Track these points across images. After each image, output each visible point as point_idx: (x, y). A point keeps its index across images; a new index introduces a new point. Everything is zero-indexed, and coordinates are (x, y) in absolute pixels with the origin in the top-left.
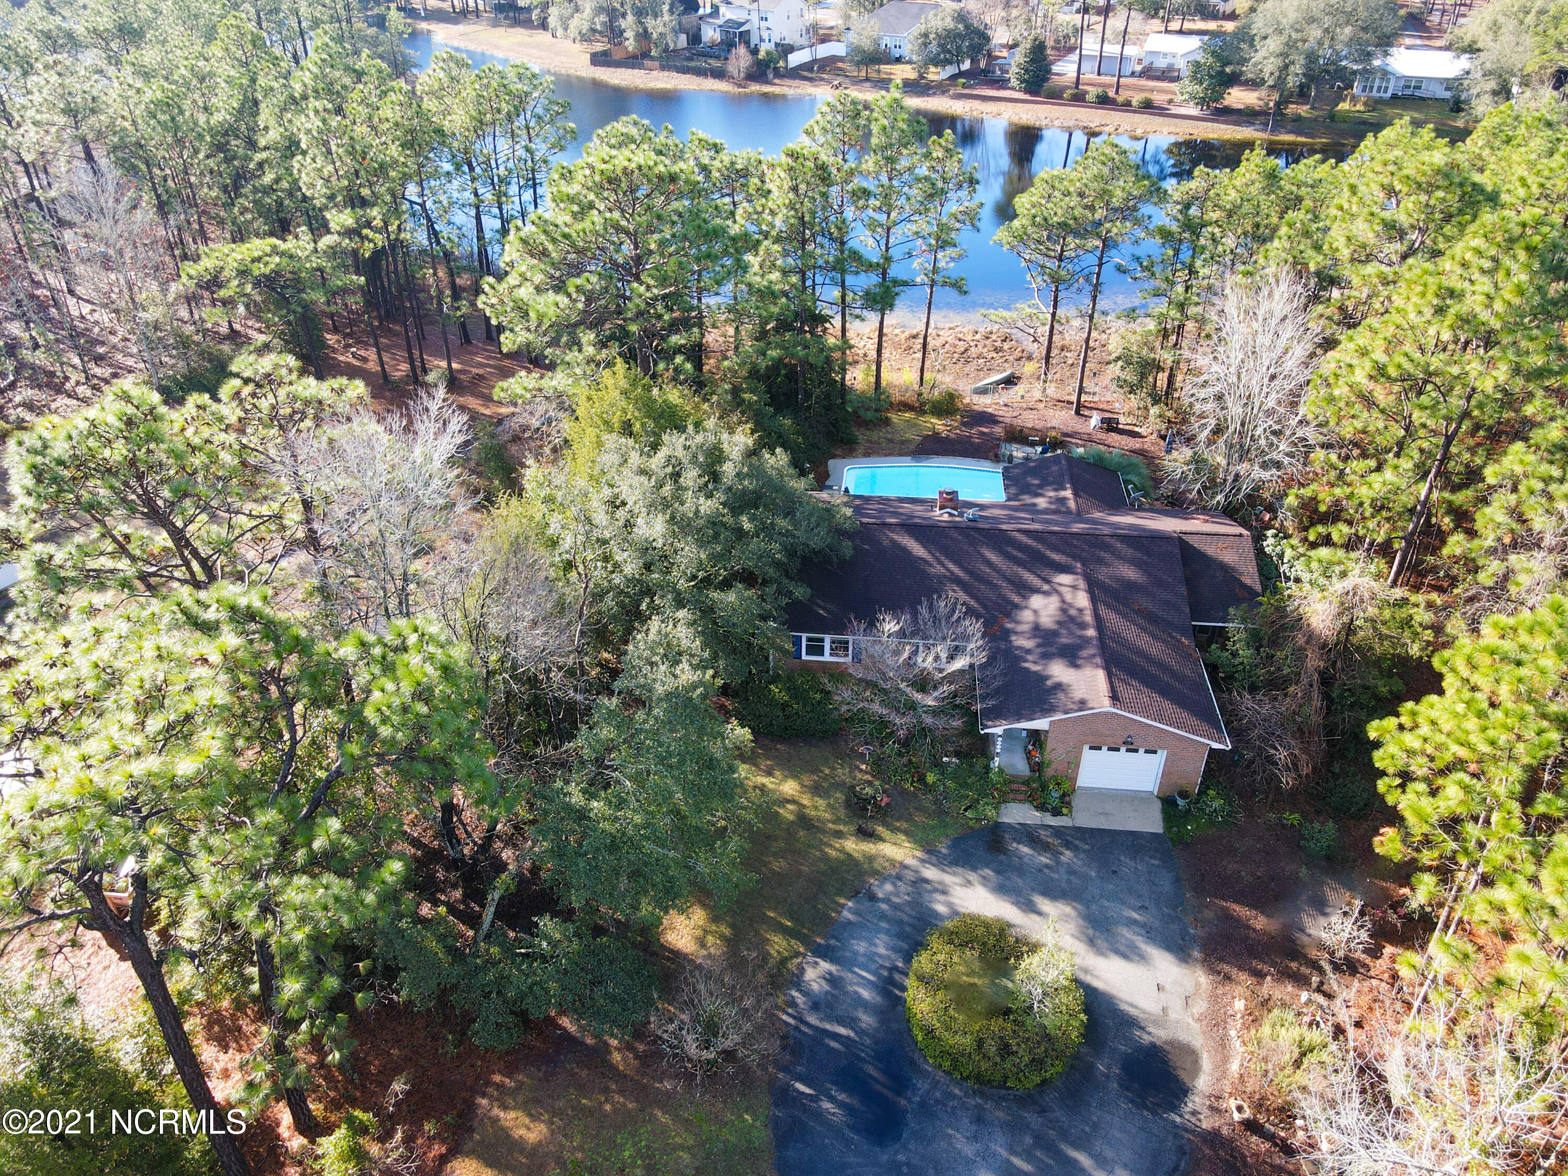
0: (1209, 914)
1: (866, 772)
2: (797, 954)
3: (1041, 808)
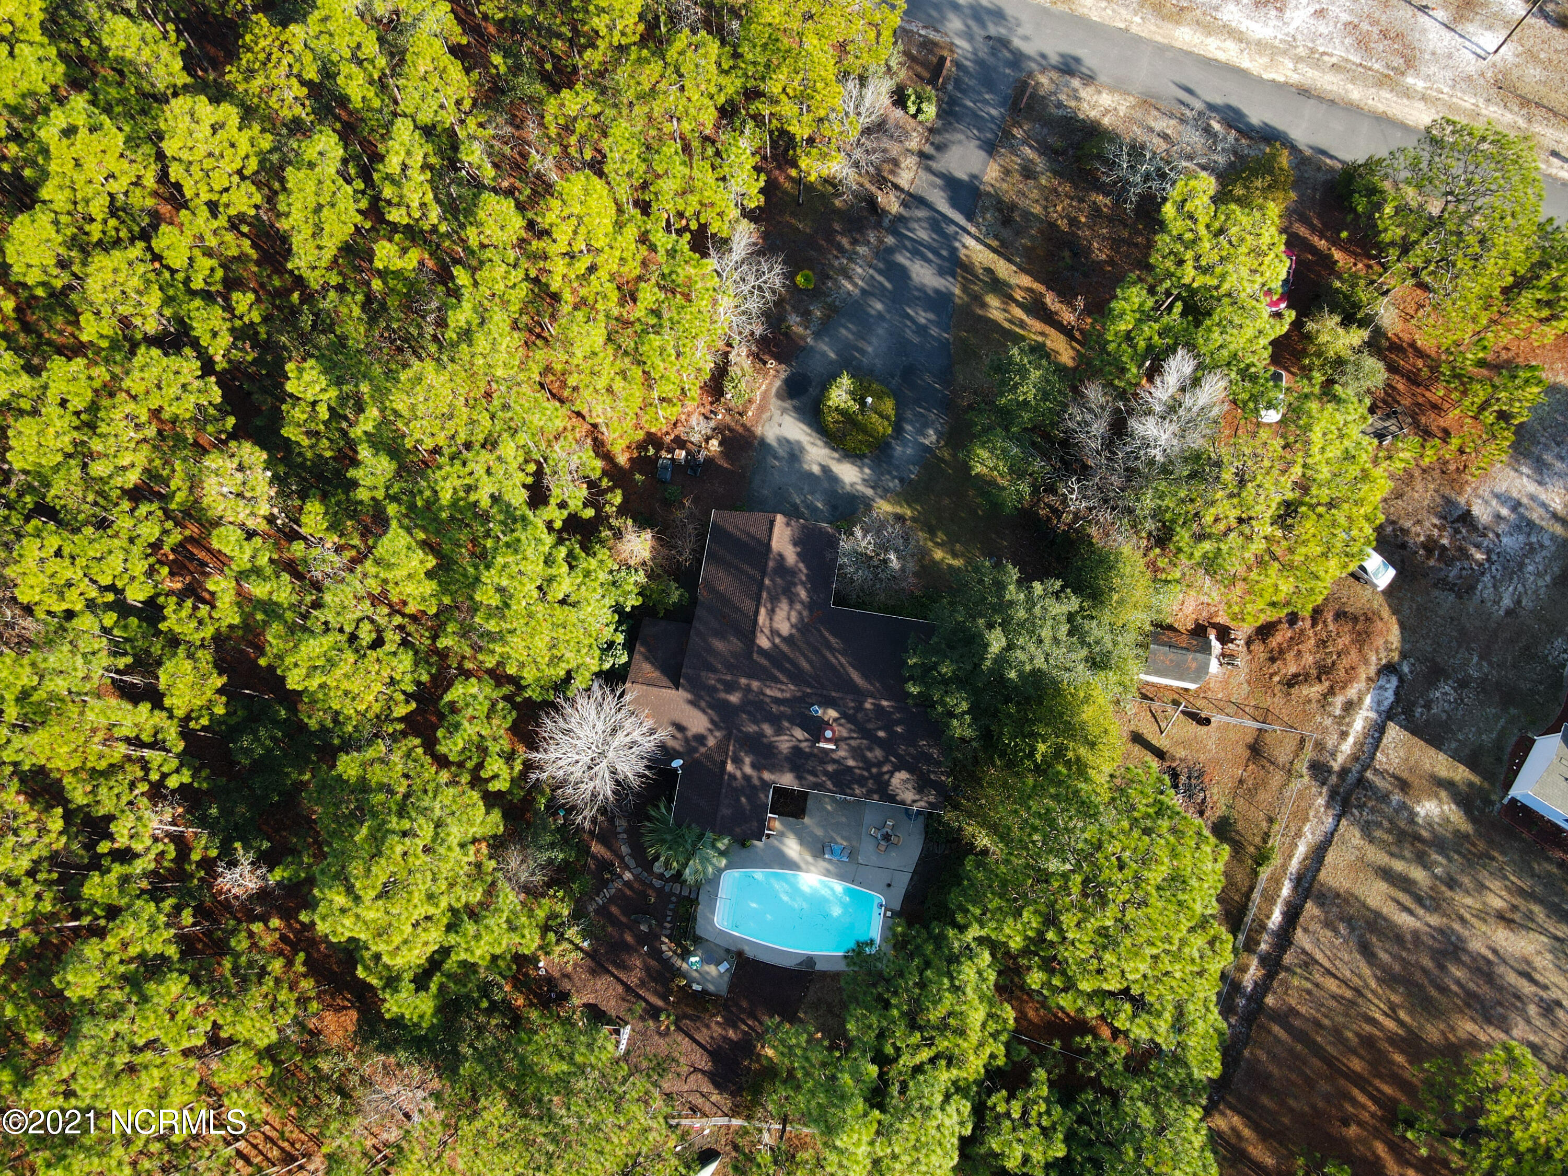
2: (939, 449)
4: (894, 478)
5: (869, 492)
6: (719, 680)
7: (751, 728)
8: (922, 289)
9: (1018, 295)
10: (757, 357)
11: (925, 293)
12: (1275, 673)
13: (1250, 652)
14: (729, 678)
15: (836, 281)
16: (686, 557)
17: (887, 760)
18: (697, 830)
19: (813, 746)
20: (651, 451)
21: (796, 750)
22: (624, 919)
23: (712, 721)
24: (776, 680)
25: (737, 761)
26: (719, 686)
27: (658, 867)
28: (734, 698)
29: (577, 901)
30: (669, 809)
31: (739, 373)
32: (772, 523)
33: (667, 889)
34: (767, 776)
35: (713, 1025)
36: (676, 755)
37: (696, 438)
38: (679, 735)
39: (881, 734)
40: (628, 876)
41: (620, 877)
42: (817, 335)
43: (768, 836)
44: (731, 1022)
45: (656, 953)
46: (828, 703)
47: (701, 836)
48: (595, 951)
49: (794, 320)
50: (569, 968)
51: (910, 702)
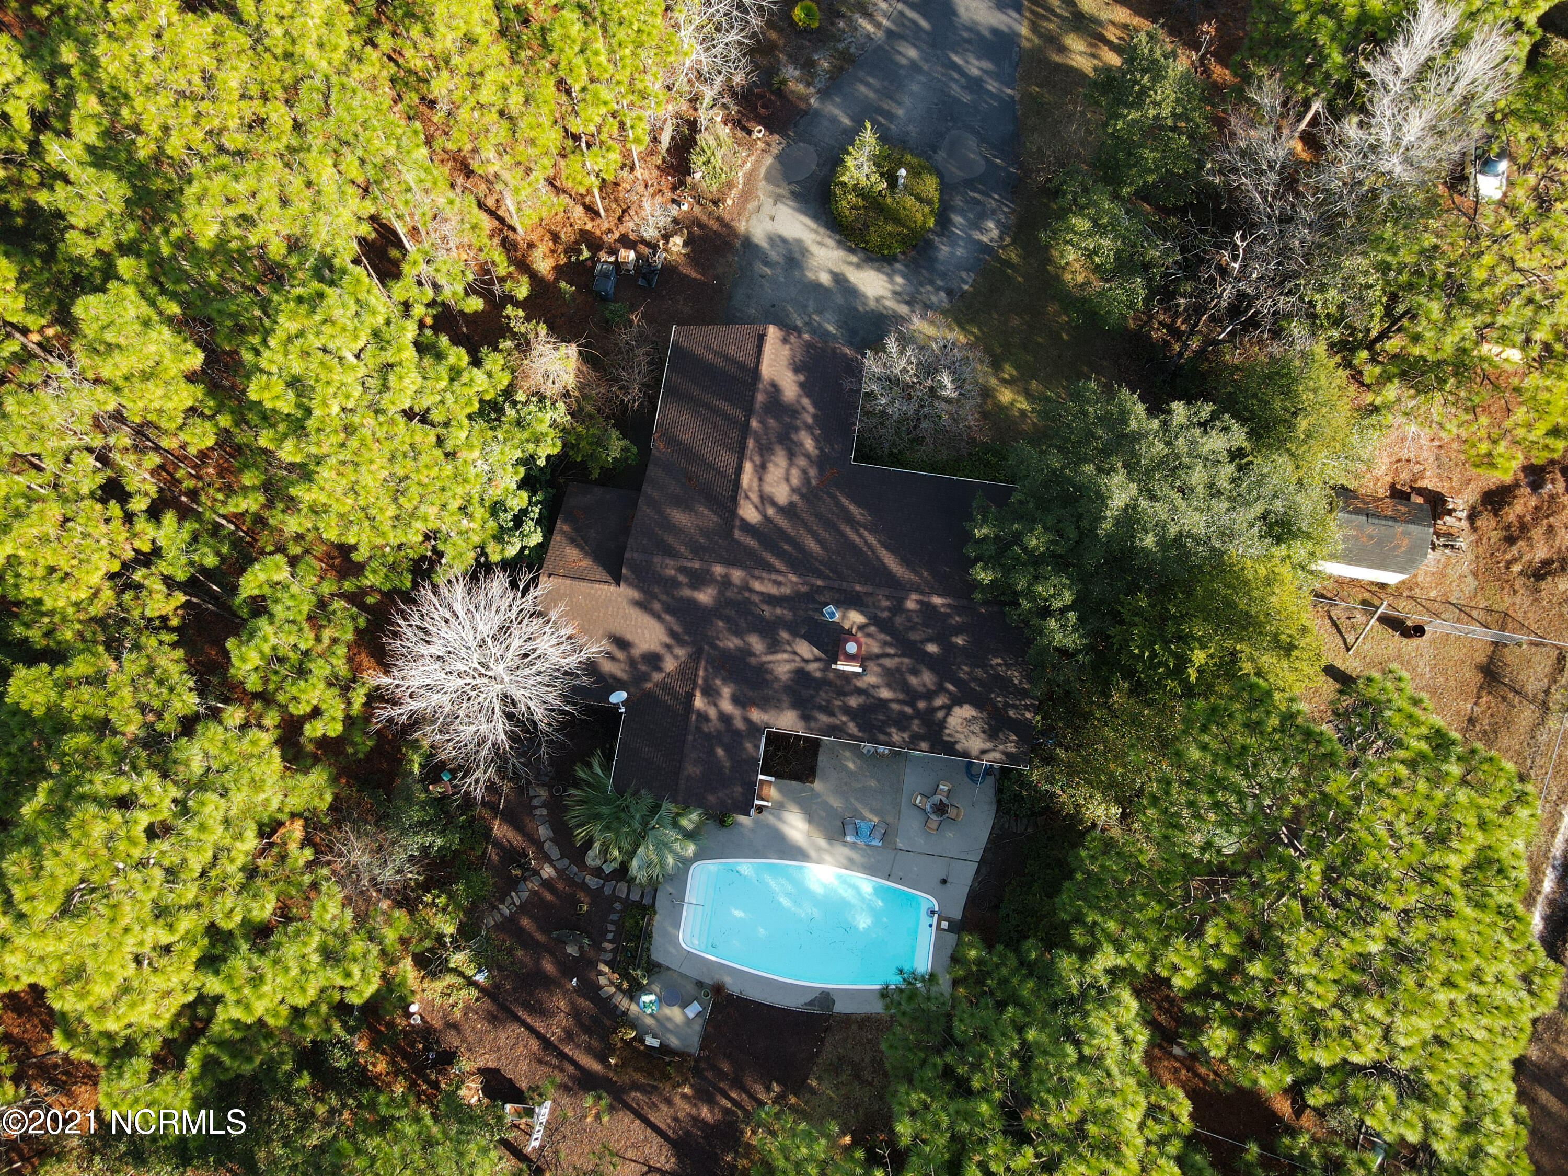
2: (1004, 248)
4: (939, 289)
5: (903, 309)
6: (682, 570)
7: (732, 643)
8: (972, 28)
9: (1112, 34)
10: (739, 124)
11: (978, 33)
12: (1515, 560)
13: (1474, 529)
14: (697, 565)
15: (850, 21)
16: (633, 396)
17: (941, 689)
18: (648, 799)
19: (827, 668)
20: (586, 254)
21: (801, 676)
22: (540, 937)
23: (672, 633)
24: (770, 568)
25: (710, 693)
26: (681, 578)
27: (592, 858)
28: (705, 597)
29: (468, 912)
30: (606, 768)
31: (712, 142)
32: (761, 338)
33: (607, 891)
34: (756, 715)
35: (677, 1100)
36: (618, 684)
37: (650, 233)
38: (620, 655)
39: (932, 648)
40: (548, 871)
41: (536, 873)
42: (824, 94)
43: (760, 809)
44: (704, 1095)
45: (590, 990)
46: (849, 601)
47: (655, 809)
48: (497, 986)
49: (791, 73)
50: (458, 1014)
51: (978, 596)
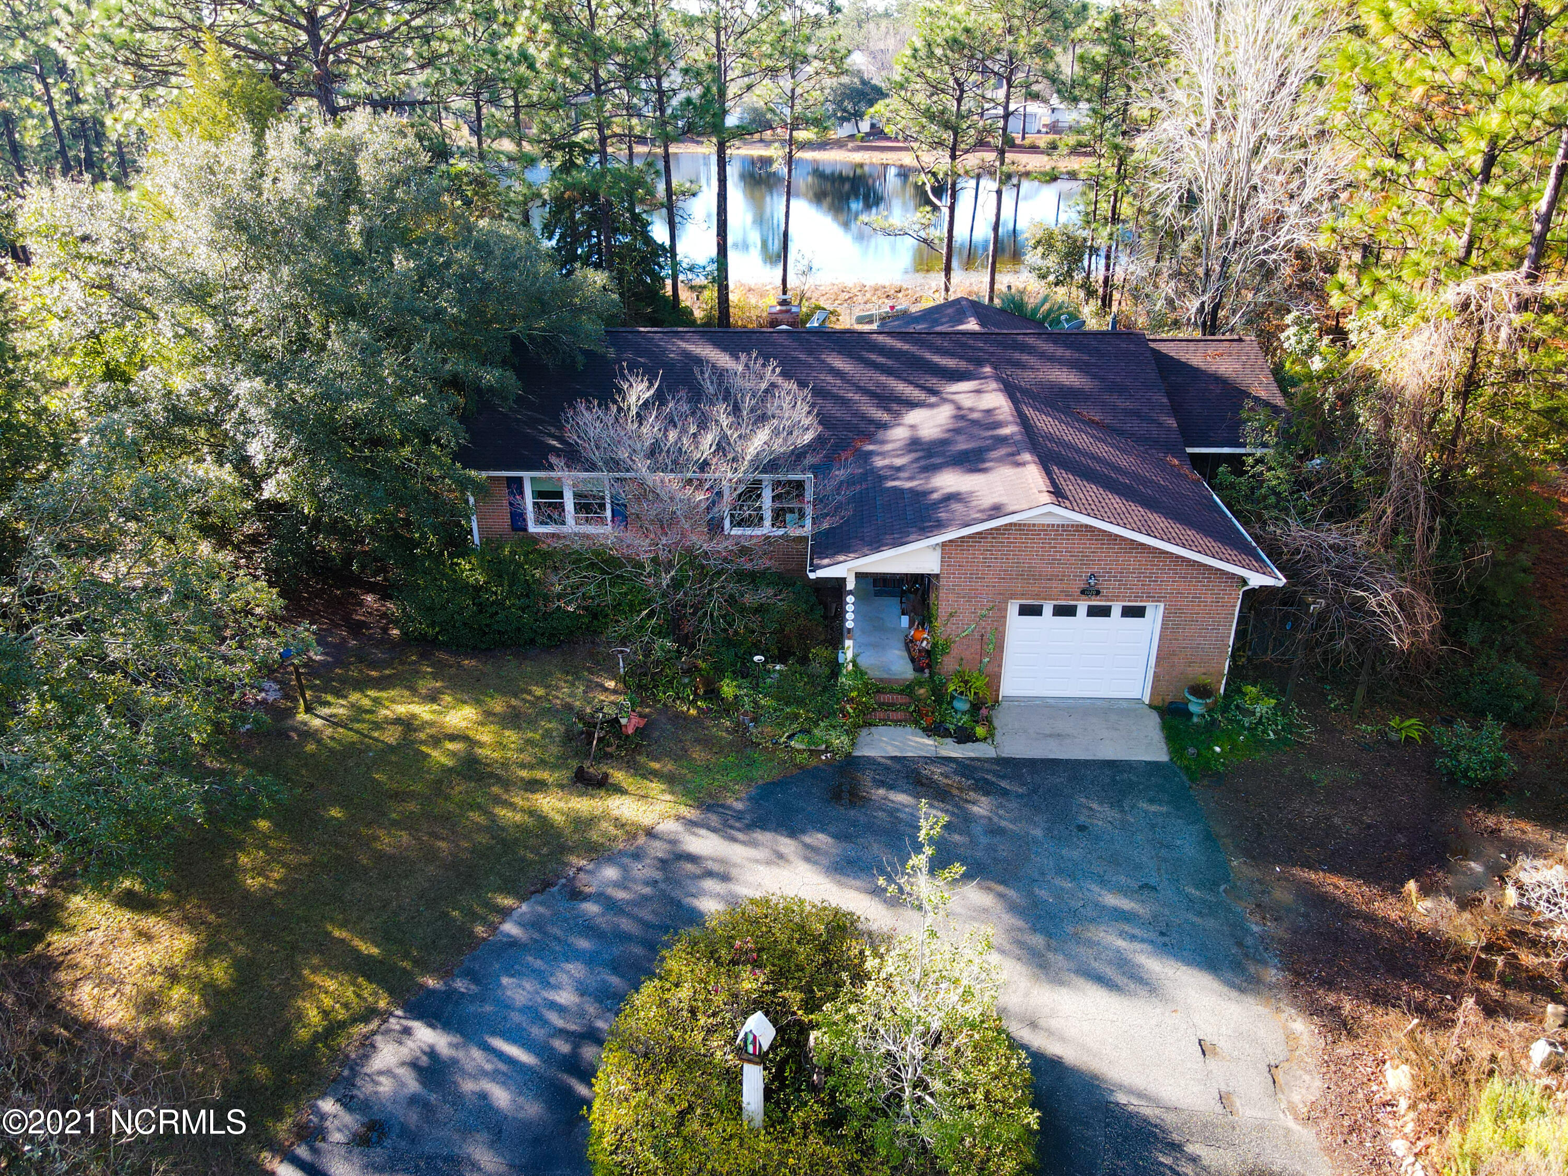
0: (1282, 895)
1: (615, 692)
2: (370, 1013)
3: (936, 730)
